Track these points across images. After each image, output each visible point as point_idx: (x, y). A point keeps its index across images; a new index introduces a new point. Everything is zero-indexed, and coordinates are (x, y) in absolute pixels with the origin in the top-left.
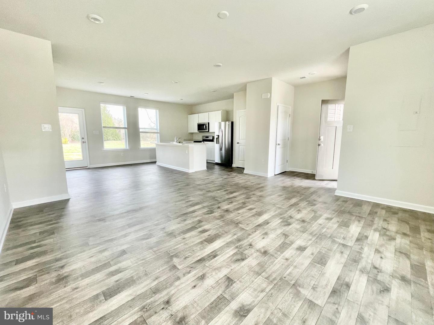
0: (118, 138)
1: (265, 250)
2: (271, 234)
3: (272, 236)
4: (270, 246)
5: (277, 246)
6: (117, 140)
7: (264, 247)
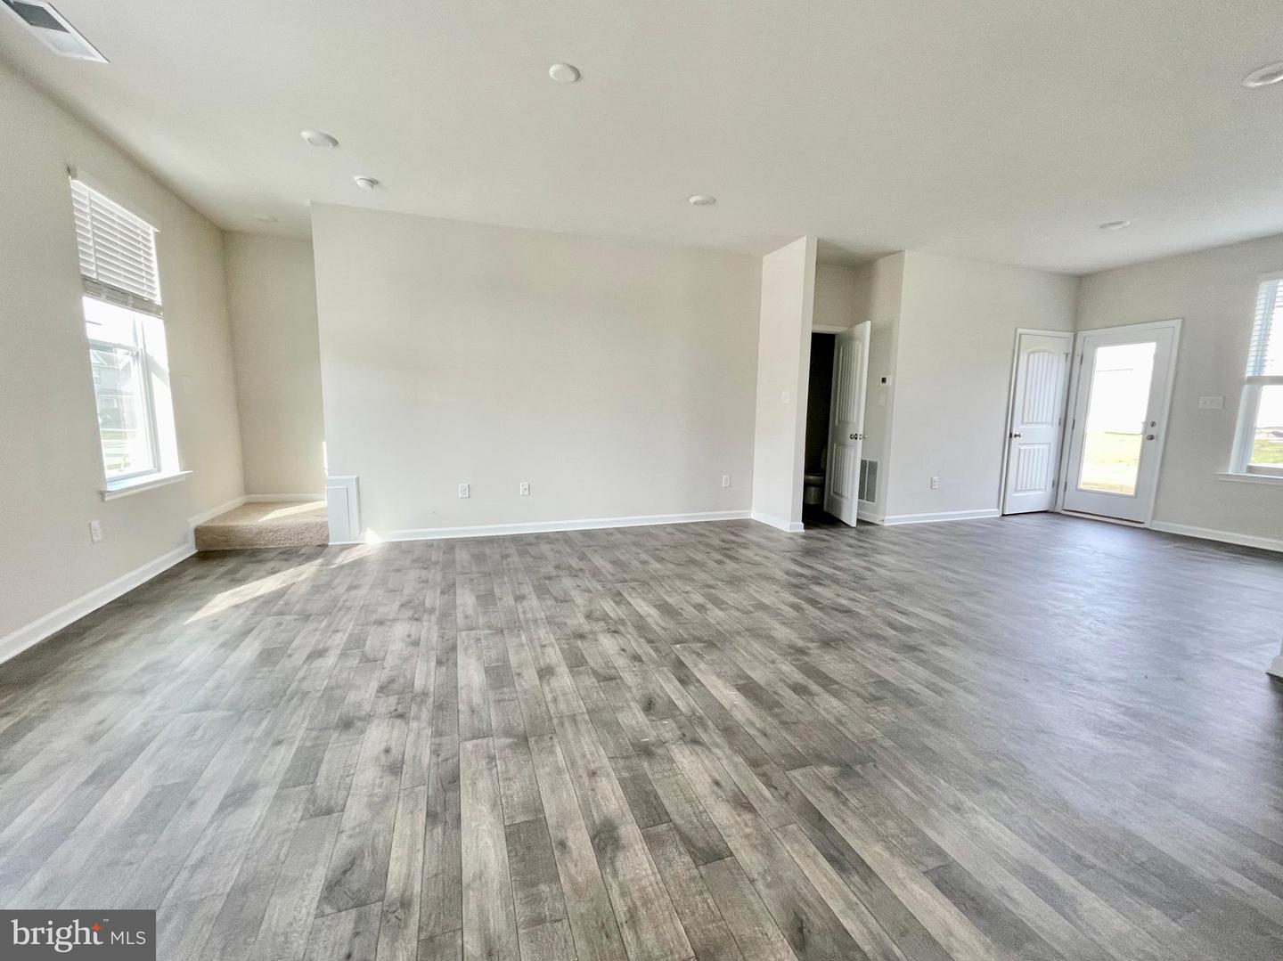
1: (352, 730)
2: (378, 781)
3: (367, 776)
4: (347, 743)
5: (327, 756)
7: (363, 732)
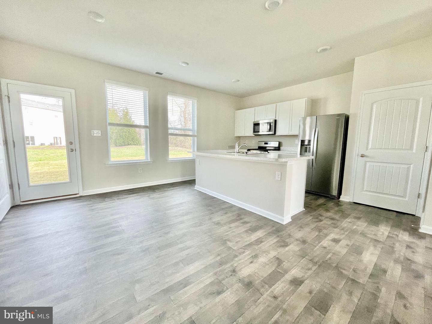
0: (139, 143)
6: (137, 145)
